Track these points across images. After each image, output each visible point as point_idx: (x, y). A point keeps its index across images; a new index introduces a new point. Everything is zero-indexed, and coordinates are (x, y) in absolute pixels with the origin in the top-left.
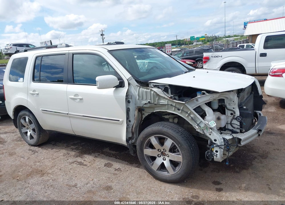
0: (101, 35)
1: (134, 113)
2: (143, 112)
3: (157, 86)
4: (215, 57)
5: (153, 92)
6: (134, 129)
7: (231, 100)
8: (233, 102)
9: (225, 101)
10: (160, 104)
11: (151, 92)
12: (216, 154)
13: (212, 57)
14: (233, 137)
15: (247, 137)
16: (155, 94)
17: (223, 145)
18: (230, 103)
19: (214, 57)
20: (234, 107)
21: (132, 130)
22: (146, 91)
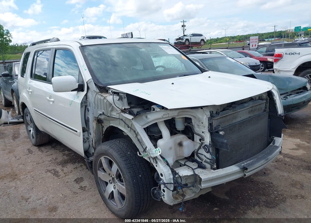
0: (182, 26)
1: (93, 125)
2: (103, 124)
3: (116, 93)
4: (291, 54)
5: (105, 101)
6: (94, 144)
7: (199, 120)
8: (202, 123)
9: (193, 121)
10: (113, 116)
11: (104, 100)
12: (163, 194)
13: (286, 54)
14: (193, 173)
15: (213, 177)
16: (107, 103)
17: (171, 183)
18: (199, 124)
19: (289, 54)
20: (204, 131)
21: (92, 144)
22: (100, 99)
